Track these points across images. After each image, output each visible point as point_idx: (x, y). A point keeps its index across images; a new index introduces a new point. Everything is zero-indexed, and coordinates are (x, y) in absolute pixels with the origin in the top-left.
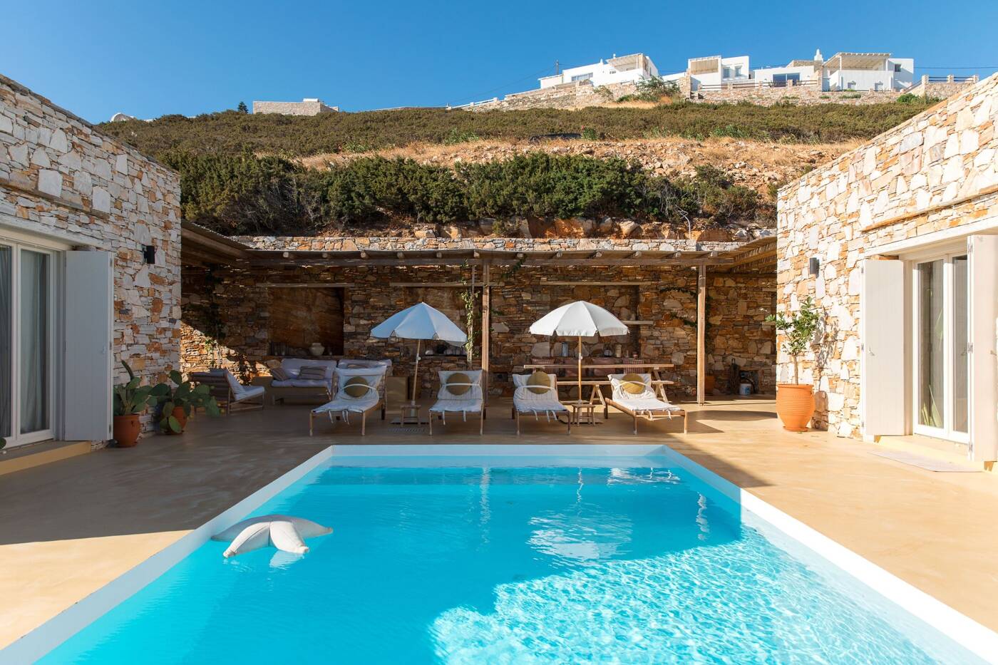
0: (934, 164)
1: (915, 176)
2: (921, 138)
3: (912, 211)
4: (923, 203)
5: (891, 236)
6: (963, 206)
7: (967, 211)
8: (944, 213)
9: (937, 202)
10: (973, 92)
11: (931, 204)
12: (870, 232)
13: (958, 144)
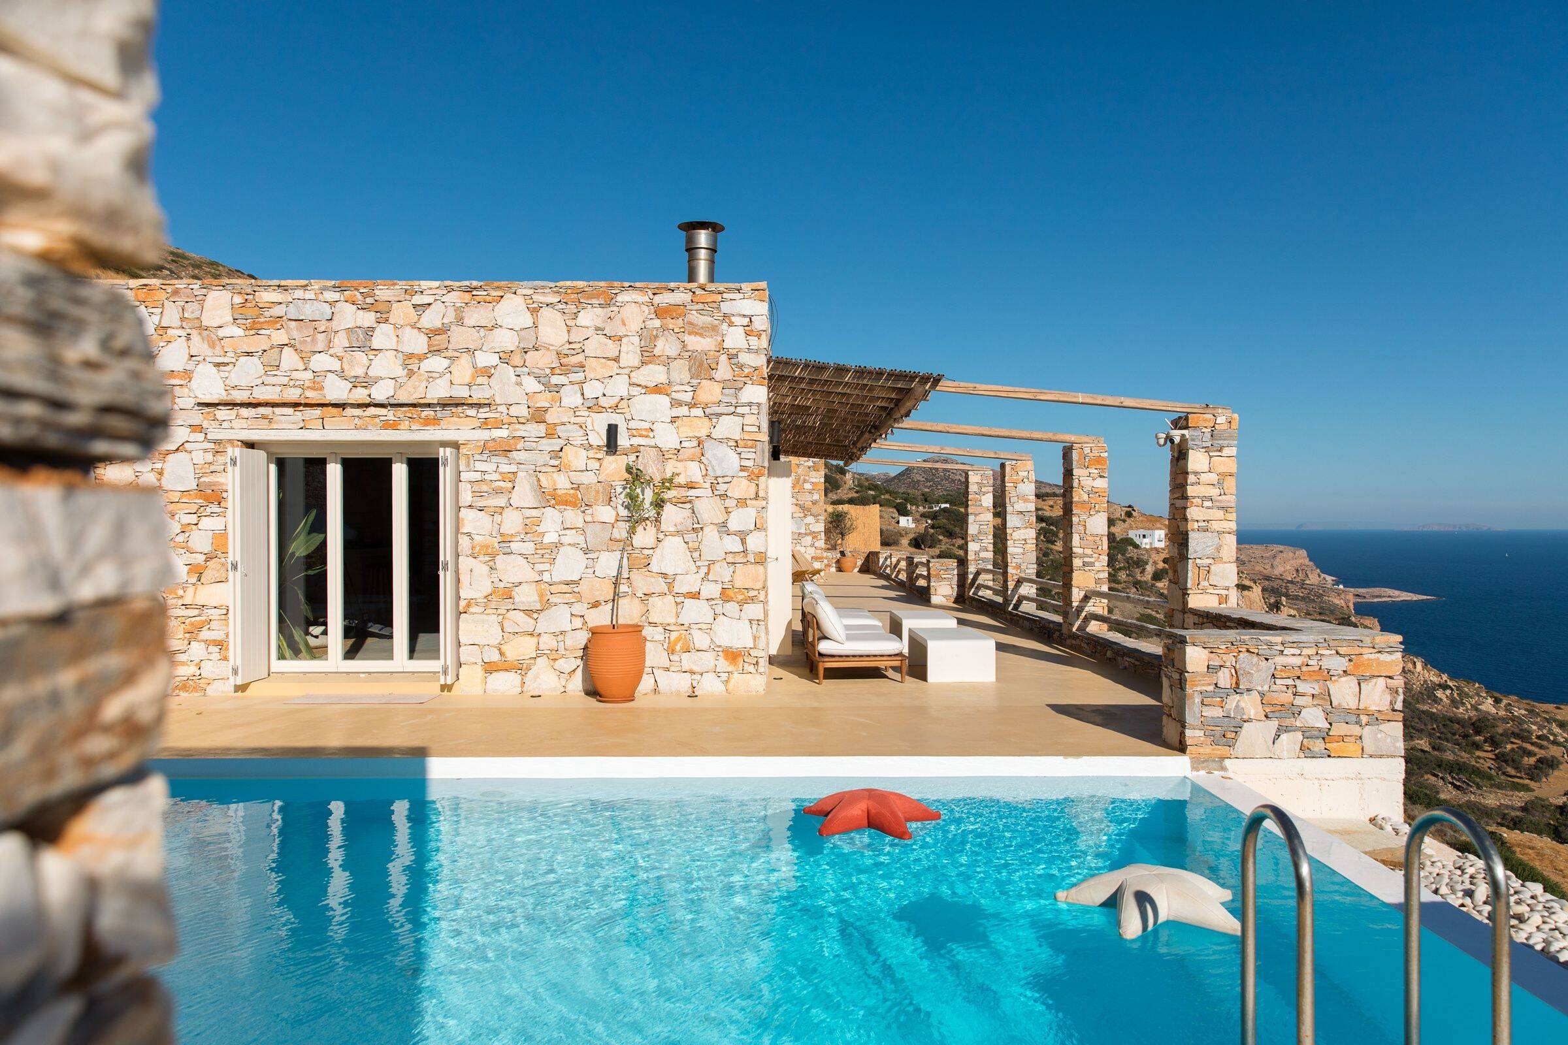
0: (353, 349)
1: (318, 354)
2: (329, 312)
3: (313, 396)
4: (336, 390)
5: (271, 421)
6: (404, 409)
7: (410, 416)
8: (372, 411)
9: (360, 395)
10: (416, 288)
11: (351, 396)
12: (220, 407)
13: (395, 338)
